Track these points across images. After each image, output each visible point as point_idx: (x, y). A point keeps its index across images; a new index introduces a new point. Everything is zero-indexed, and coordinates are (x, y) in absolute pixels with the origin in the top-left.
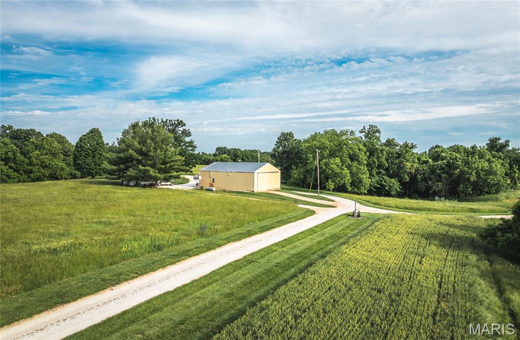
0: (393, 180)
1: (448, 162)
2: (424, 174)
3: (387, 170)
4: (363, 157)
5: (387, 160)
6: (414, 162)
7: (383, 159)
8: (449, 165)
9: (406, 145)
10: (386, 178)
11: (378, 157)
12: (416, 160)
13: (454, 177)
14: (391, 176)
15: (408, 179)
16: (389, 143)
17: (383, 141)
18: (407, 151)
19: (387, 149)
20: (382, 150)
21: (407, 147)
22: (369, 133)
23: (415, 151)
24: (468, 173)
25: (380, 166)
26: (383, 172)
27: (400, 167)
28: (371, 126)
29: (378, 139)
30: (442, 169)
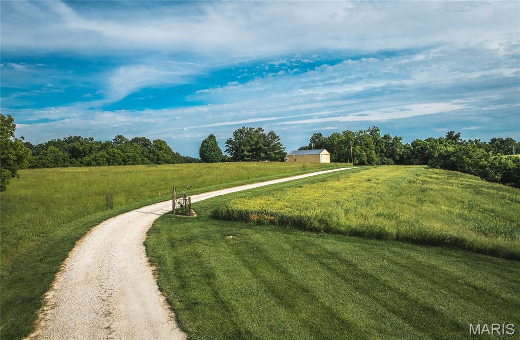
0: (389, 159)
1: (422, 147)
2: (408, 155)
3: (385, 153)
4: (373, 146)
5: (385, 147)
6: (402, 148)
7: (383, 147)
8: (422, 149)
9: (396, 138)
10: (386, 158)
11: (380, 146)
12: (403, 147)
13: (425, 156)
14: (388, 157)
15: (398, 159)
16: (386, 137)
17: (382, 136)
18: (397, 142)
19: (385, 141)
20: (382, 142)
21: (397, 139)
22: (372, 132)
23: (401, 141)
24: (433, 152)
25: (382, 151)
26: (384, 155)
27: (394, 151)
28: (374, 127)
29: (379, 135)
30: (419, 151)
